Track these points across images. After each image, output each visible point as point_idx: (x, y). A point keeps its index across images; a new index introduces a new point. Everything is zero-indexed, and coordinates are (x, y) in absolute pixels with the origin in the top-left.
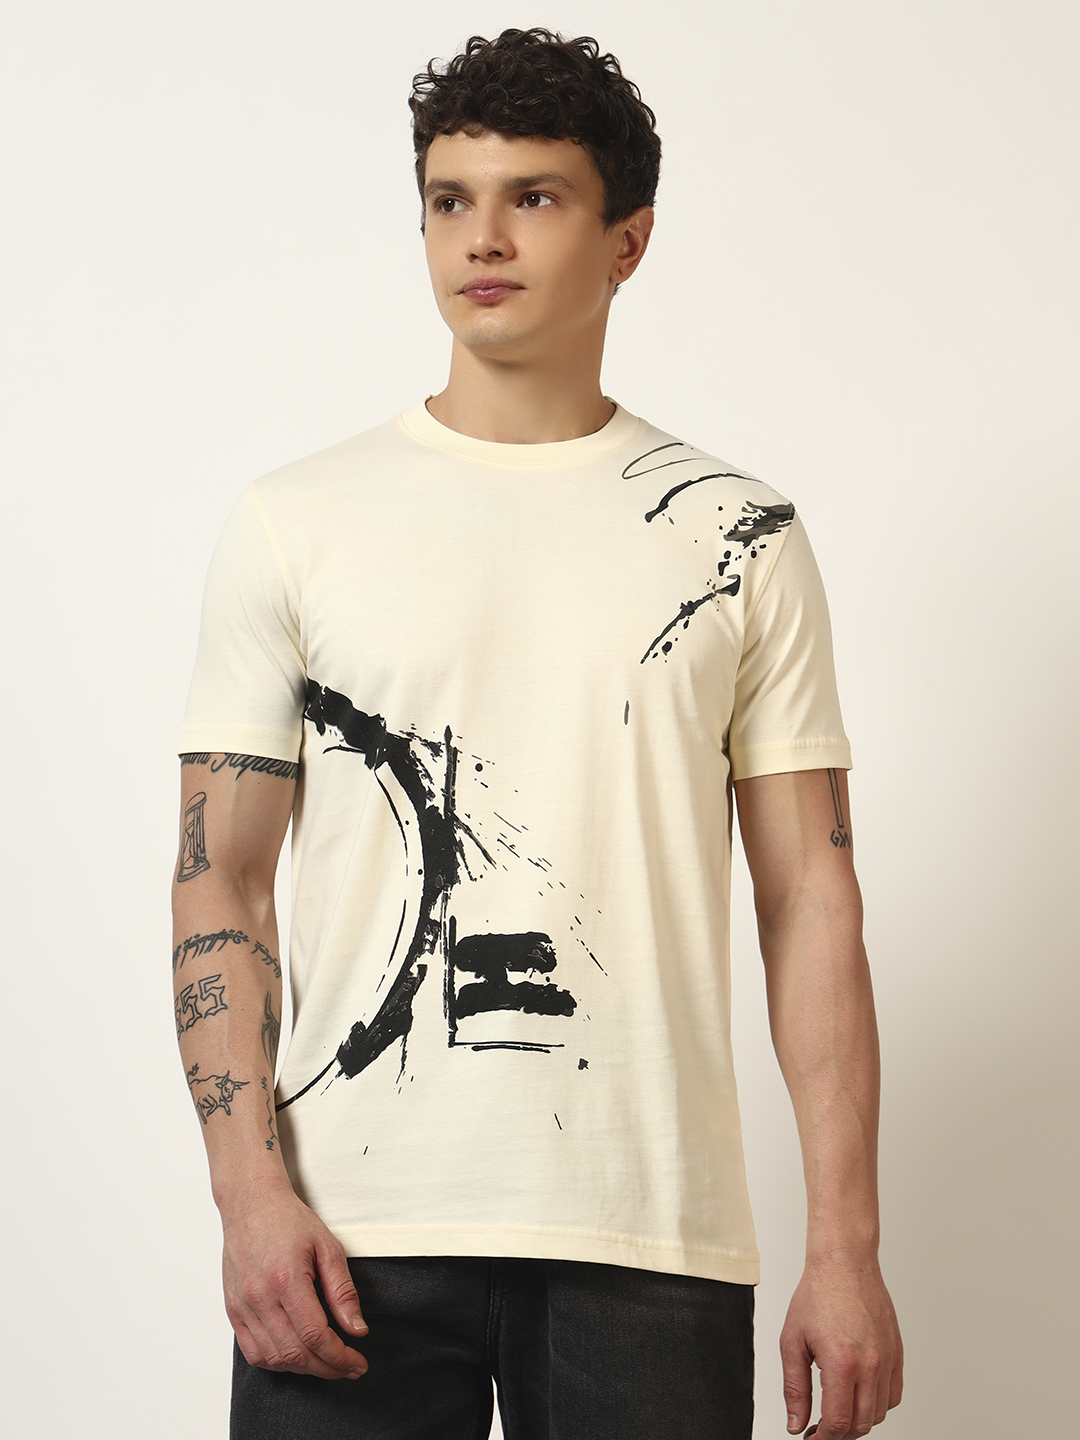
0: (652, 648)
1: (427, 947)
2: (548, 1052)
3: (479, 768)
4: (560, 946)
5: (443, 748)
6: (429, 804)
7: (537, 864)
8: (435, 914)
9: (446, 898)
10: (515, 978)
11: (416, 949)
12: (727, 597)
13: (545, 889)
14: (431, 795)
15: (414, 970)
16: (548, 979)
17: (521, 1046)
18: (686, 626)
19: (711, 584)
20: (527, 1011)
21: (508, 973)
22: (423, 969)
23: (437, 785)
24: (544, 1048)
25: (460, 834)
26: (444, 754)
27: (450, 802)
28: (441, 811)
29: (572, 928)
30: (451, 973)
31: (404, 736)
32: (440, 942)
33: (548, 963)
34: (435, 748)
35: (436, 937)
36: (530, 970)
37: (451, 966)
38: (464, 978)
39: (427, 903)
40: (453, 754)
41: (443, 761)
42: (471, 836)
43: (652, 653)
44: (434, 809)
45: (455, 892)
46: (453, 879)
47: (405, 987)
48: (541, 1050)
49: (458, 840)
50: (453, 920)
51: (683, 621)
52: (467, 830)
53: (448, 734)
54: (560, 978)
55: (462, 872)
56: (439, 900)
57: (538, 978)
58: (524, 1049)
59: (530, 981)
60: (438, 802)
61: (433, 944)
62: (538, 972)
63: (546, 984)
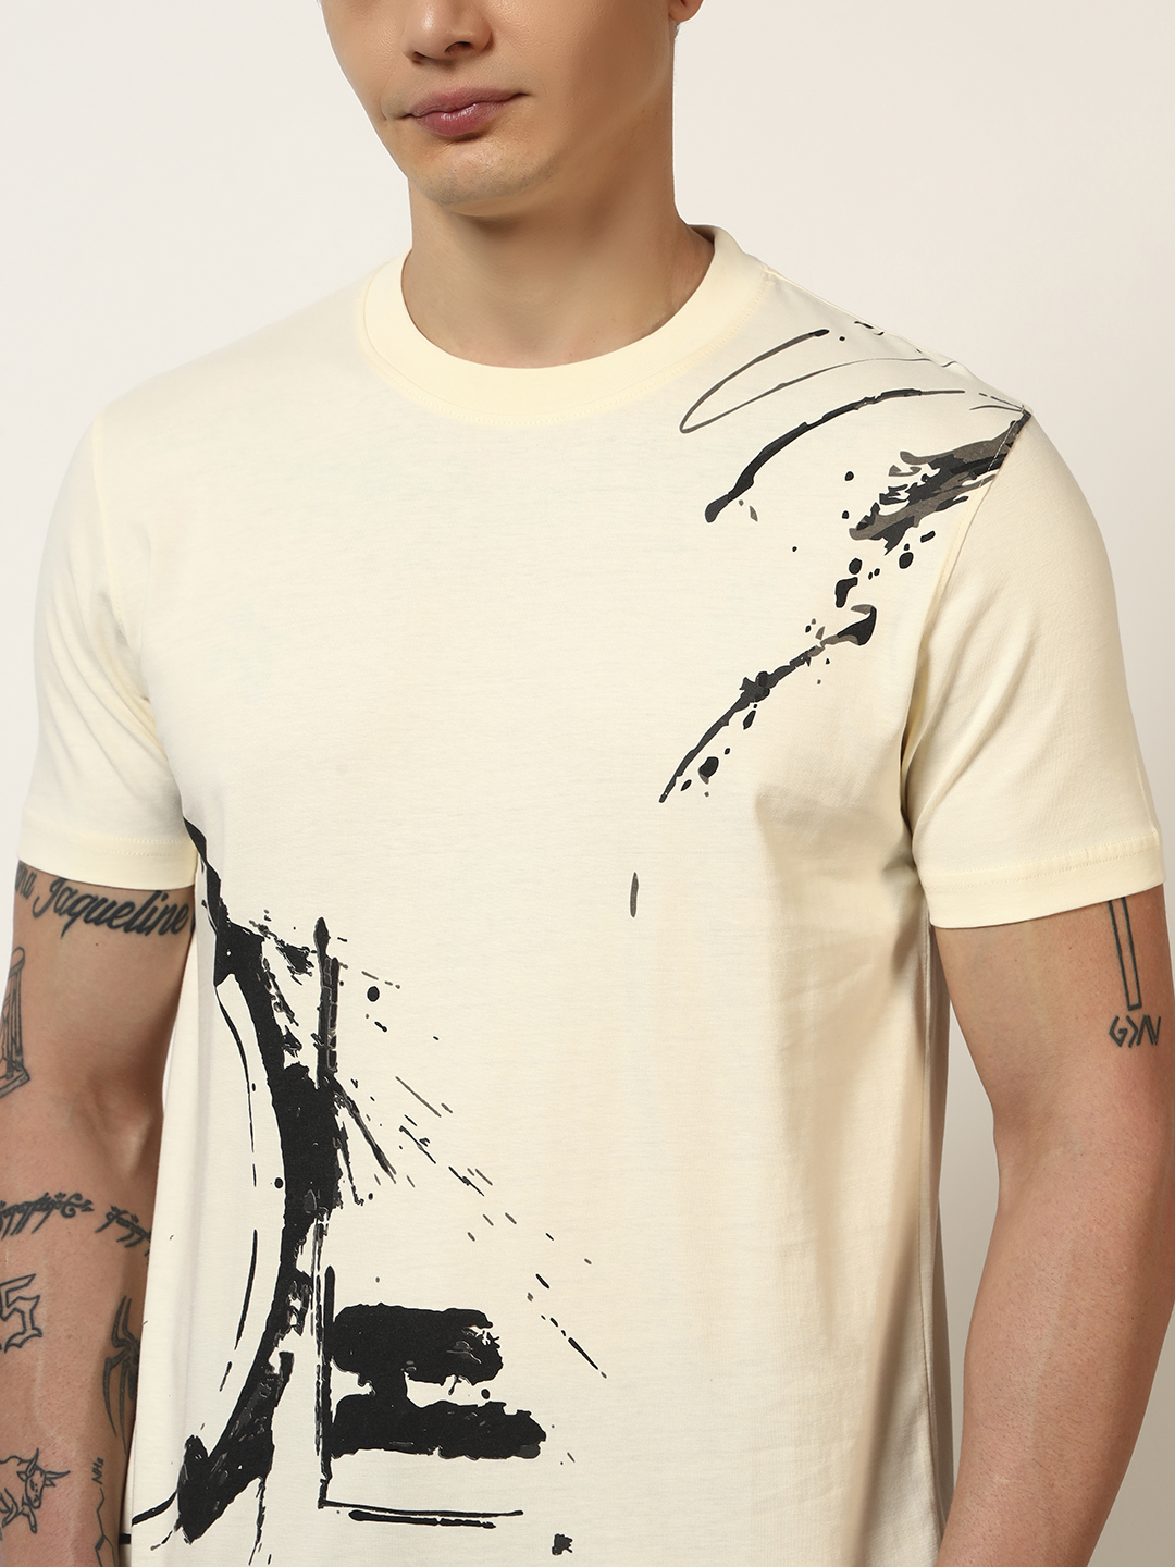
0: (680, 772)
1: (294, 1320)
2: (490, 1526)
3: (373, 994)
4: (506, 1332)
5: (313, 958)
6: (289, 1060)
7: (465, 1181)
8: (303, 1263)
9: (321, 1233)
10: (421, 1394)
11: (278, 1324)
12: (847, 646)
13: (480, 1228)
14: (294, 1045)
15: (275, 1361)
16: (486, 1394)
17: (439, 1518)
18: (748, 723)
19: (815, 629)
20: (446, 1454)
21: (410, 1383)
22: (287, 1359)
23: (305, 1027)
24: (482, 1520)
25: (343, 1117)
26: (316, 971)
27: (327, 1058)
28: (313, 1075)
29: (530, 1297)
30: (325, 1372)
31: (256, 931)
32: (311, 1312)
33: (486, 1363)
34: (297, 959)
35: (305, 1304)
36: (450, 1380)
37: (326, 1359)
38: (346, 1384)
39: (291, 1241)
40: (331, 970)
41: (312, 982)
42: (359, 1122)
43: (680, 781)
44: (300, 1070)
45: (336, 1220)
46: (331, 1200)
47: (263, 1389)
48: (477, 1524)
49: (340, 1126)
50: (330, 1273)
51: (743, 714)
52: (354, 1111)
53: (322, 933)
54: (509, 1390)
55: (344, 1186)
56: (310, 1236)
57: (466, 1394)
58: (444, 1523)
59: (451, 1399)
60: (308, 1057)
61: (301, 1316)
62: (465, 1382)
63: (481, 1402)
